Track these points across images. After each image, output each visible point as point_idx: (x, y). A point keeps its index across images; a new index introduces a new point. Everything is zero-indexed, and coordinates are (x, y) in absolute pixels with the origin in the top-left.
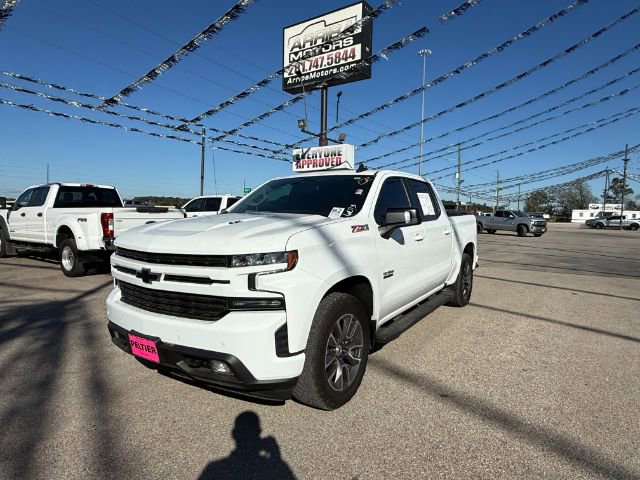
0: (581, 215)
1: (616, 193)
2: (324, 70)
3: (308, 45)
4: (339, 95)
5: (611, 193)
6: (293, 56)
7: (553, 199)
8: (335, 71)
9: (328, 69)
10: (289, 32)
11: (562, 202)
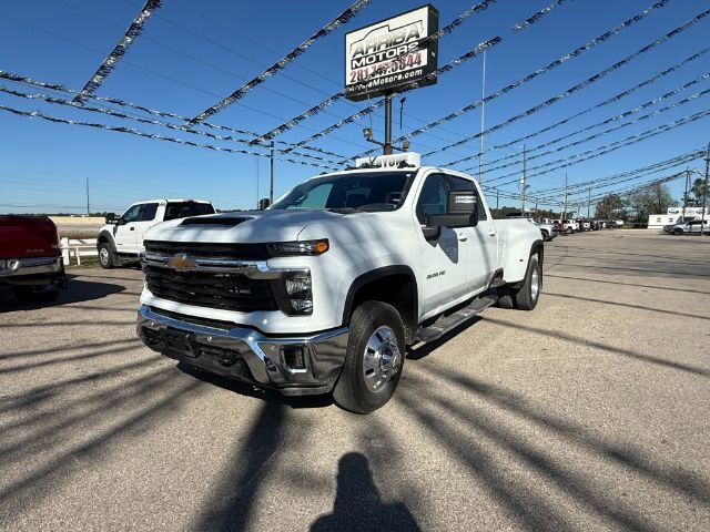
0: (659, 220)
1: (699, 195)
2: (389, 76)
3: (371, 51)
4: (403, 101)
5: (692, 196)
6: (355, 62)
7: (628, 203)
8: (400, 77)
9: (393, 75)
10: (350, 38)
11: (638, 207)
